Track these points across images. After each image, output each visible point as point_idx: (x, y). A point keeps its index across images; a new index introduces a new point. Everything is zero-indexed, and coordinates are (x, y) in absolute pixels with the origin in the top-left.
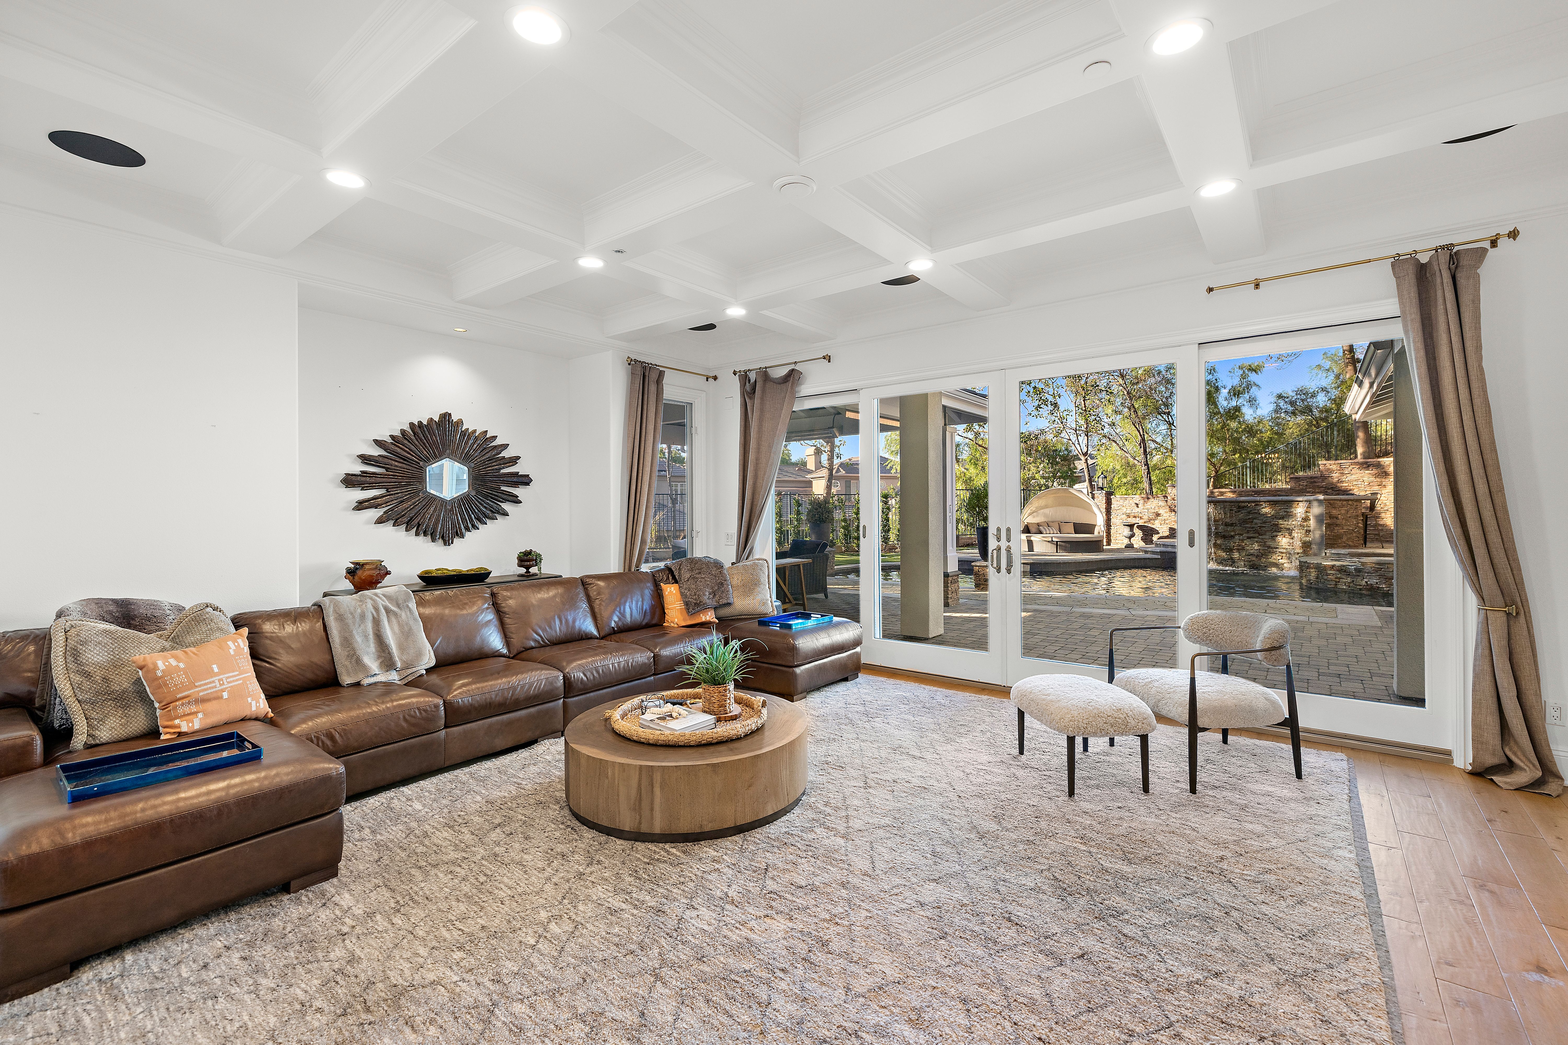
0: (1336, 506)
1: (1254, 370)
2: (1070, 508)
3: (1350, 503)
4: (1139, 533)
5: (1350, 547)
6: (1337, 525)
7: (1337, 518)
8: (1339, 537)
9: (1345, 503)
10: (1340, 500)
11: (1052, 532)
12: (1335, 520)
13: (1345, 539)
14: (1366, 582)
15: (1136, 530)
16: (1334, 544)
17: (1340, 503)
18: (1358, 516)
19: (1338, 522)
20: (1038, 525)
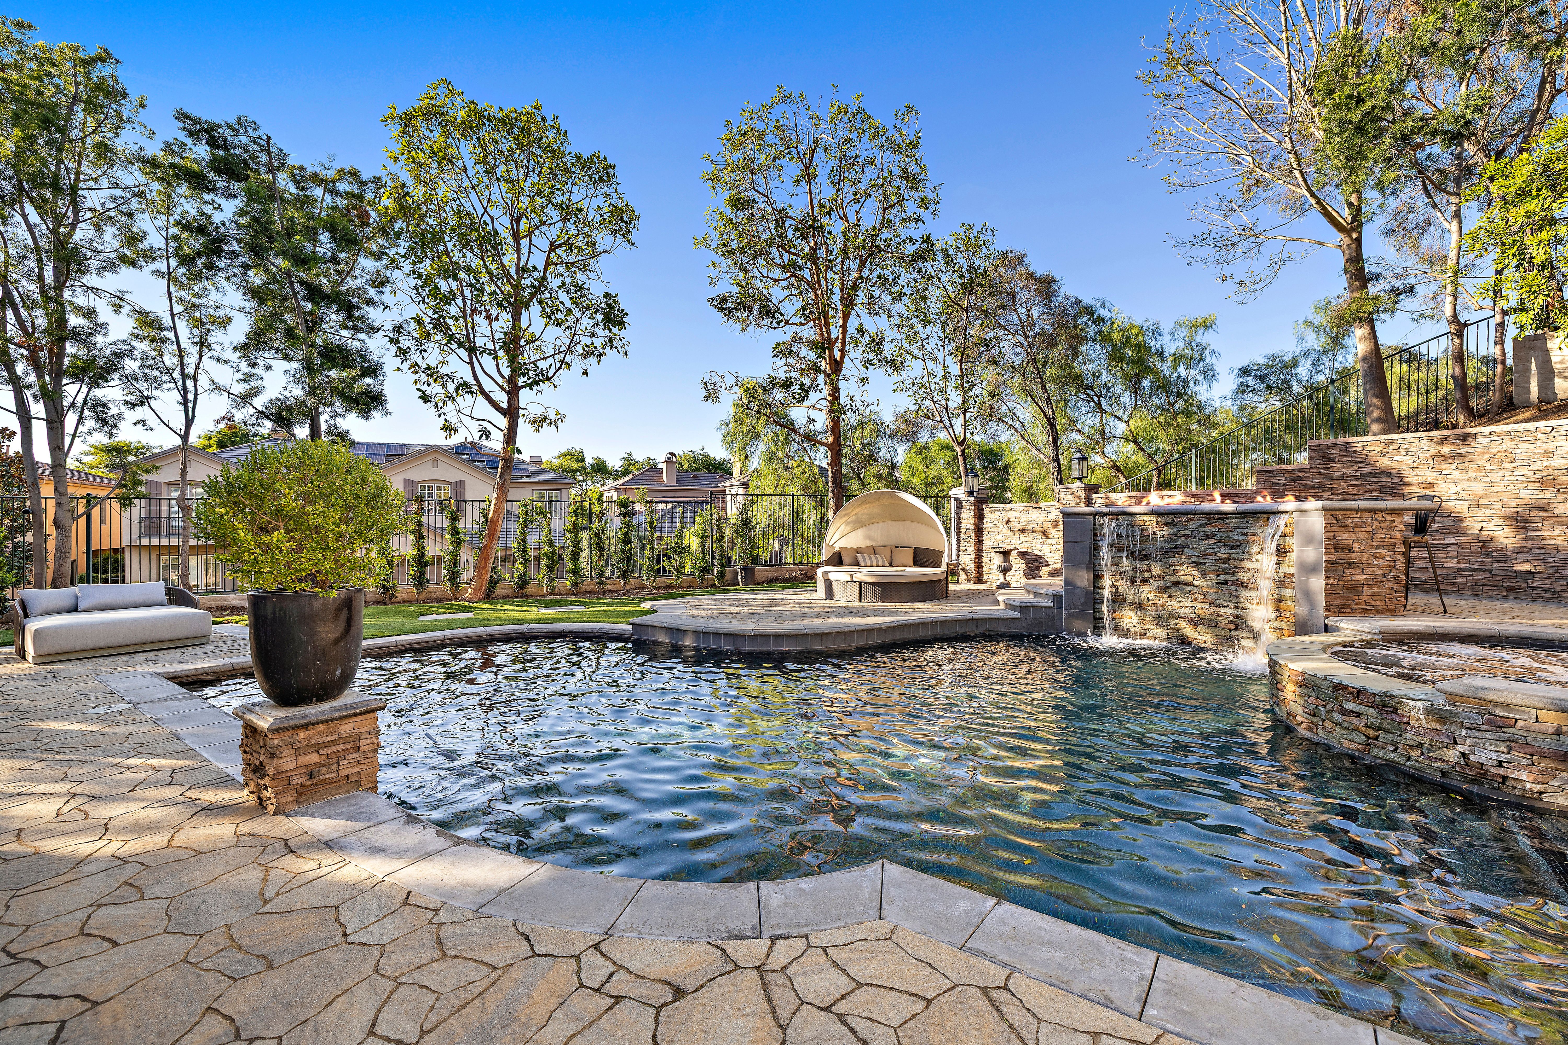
0: (1349, 523)
1: (1207, 326)
2: (908, 524)
3: (1379, 516)
4: (1018, 565)
5: (1379, 612)
6: (1350, 565)
7: (1350, 550)
8: (1356, 590)
9: (1367, 516)
10: (1357, 510)
11: (875, 563)
12: (1346, 555)
13: (1367, 594)
14: (1464, 755)
15: (1015, 559)
16: (1345, 606)
17: (1356, 517)
18: (1394, 545)
19: (1353, 558)
20: (858, 551)
